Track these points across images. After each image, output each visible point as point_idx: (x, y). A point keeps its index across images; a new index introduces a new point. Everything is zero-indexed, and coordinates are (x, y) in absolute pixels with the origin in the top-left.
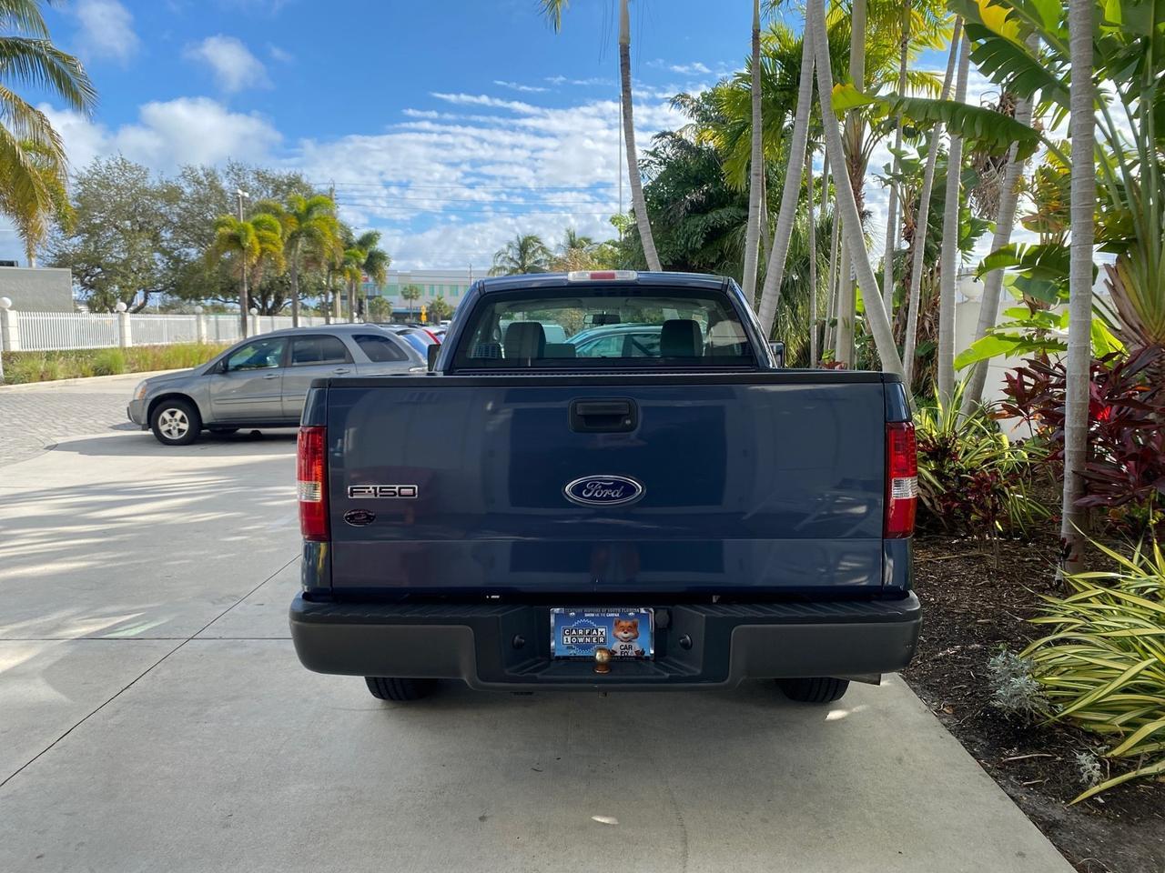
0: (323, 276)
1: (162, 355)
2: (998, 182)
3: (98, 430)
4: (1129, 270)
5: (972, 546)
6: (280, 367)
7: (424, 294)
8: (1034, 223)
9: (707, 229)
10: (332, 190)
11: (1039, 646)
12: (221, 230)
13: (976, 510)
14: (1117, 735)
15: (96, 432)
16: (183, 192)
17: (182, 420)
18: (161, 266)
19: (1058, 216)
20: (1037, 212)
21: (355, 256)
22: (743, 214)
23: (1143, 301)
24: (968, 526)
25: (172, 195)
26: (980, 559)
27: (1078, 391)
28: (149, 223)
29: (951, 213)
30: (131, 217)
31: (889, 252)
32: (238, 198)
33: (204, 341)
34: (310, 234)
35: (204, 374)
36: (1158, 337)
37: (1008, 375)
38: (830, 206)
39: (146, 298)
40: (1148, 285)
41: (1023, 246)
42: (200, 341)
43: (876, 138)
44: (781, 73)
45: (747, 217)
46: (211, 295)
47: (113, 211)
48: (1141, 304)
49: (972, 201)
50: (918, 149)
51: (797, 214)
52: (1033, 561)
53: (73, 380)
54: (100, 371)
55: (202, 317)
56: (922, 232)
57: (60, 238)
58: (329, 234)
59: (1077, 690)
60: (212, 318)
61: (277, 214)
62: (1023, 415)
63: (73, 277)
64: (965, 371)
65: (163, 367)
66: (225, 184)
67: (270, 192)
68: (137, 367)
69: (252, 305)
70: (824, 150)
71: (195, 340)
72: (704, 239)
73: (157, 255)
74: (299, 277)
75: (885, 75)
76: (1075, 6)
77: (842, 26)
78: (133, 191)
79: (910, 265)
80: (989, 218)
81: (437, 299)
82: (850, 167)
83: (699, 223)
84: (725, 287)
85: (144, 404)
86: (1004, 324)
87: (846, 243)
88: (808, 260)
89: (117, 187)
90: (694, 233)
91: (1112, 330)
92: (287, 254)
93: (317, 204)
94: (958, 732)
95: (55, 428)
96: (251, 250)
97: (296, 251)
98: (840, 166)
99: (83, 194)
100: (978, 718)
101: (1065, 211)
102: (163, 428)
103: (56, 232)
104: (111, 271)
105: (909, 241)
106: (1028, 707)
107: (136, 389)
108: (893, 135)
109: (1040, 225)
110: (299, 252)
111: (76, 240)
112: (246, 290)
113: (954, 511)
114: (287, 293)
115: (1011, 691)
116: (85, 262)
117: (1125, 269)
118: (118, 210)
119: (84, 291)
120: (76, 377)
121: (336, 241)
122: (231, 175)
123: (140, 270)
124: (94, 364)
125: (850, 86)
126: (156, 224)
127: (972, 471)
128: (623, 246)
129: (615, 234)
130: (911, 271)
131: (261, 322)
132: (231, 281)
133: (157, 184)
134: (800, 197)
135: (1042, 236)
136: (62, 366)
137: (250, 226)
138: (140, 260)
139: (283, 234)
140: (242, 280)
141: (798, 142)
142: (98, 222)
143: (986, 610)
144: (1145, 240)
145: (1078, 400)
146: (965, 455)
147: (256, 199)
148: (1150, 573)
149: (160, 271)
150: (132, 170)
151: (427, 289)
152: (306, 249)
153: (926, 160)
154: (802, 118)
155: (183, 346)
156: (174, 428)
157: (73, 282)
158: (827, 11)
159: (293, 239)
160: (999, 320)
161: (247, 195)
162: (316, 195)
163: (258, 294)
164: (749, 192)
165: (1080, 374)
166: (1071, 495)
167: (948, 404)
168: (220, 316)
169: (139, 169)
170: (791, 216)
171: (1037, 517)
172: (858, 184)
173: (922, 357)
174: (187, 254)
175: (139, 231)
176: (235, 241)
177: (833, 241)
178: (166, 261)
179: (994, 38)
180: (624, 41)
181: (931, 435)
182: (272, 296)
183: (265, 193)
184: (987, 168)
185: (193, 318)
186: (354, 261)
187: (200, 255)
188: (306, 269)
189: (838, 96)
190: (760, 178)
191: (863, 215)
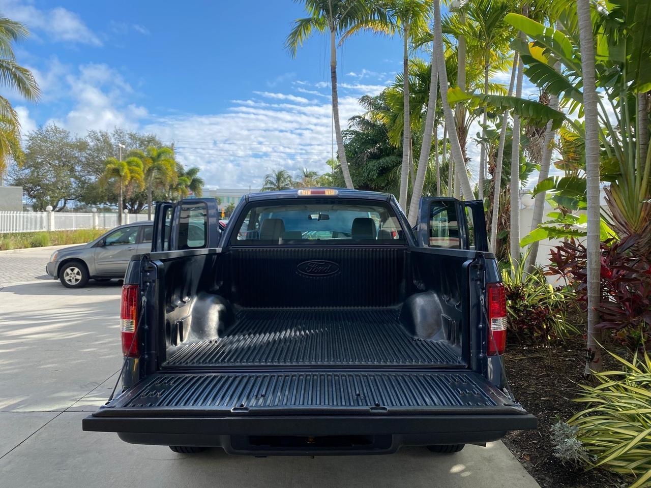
0: (166, 192)
1: (71, 236)
2: (540, 142)
3: (29, 279)
4: (618, 191)
5: (535, 351)
6: (136, 243)
7: (224, 202)
8: (562, 165)
9: (379, 168)
10: (173, 144)
11: (580, 416)
12: (109, 166)
13: (537, 330)
14: (632, 475)
15: (28, 280)
16: (88, 145)
17: (78, 274)
18: (74, 186)
19: (574, 161)
20: (563, 159)
21: (185, 181)
22: (399, 160)
23: (627, 209)
24: (532, 339)
25: (82, 146)
26: (540, 359)
27: (593, 261)
28: (68, 162)
29: (515, 159)
30: (59, 158)
31: (481, 180)
32: (119, 148)
33: (97, 228)
34: (159, 169)
35: (92, 247)
36: (636, 230)
37: (552, 251)
38: (448, 156)
39: (65, 203)
40: (629, 200)
41: (557, 178)
42: (94, 228)
43: (472, 118)
44: (419, 83)
45: (402, 161)
46: (102, 202)
47: (49, 155)
48: (625, 210)
49: (526, 153)
50: (496, 125)
51: (429, 160)
52: (571, 360)
53: (19, 250)
54: (34, 245)
55: (96, 215)
56: (499, 169)
57: (18, 169)
58: (170, 168)
59: (605, 446)
60: (102, 215)
61: (141, 157)
62: (561, 274)
63: (24, 191)
64: (526, 248)
65: (72, 242)
66: (113, 141)
67: (138, 145)
68: (57, 242)
69: (125, 207)
70: (444, 125)
71: (91, 227)
72: (378, 173)
73: (72, 180)
74: (153, 192)
75: (476, 85)
76: (584, 44)
77: (452, 58)
78: (60, 144)
79: (493, 188)
80: (535, 162)
81: (231, 205)
82: (459, 133)
83: (373, 165)
84: (389, 199)
85: (56, 264)
86: (548, 221)
87: (457, 176)
88: (436, 185)
89: (51, 142)
90: (372, 170)
91: (609, 225)
92: (146, 179)
93: (163, 152)
94: (533, 472)
95: (4, 278)
96: (125, 177)
97: (151, 177)
98: (453, 133)
99: (32, 146)
100: (545, 463)
101: (578, 159)
102: (67, 278)
103: (15, 167)
104: (46, 188)
105: (492, 175)
106: (576, 458)
107: (52, 255)
108: (482, 116)
109: (565, 166)
110: (153, 179)
111: (27, 171)
112: (122, 199)
113: (523, 331)
114: (145, 201)
115: (565, 447)
116: (31, 183)
117: (616, 191)
118: (51, 154)
119: (30, 199)
120: (21, 248)
121: (174, 172)
122: (116, 136)
123: (62, 188)
124: (31, 241)
125: (458, 88)
126: (72, 162)
127: (533, 306)
128: (334, 176)
129: (329, 170)
130: (494, 191)
131: (130, 217)
132: (113, 194)
133: (74, 140)
134: (431, 150)
135: (566, 172)
136: (12, 242)
137: (125, 164)
138: (62, 182)
139: (144, 168)
140: (120, 194)
141: (429, 121)
142: (40, 161)
143: (546, 392)
144: (626, 175)
145: (594, 266)
146: (528, 297)
147: (130, 149)
148: (644, 372)
149: (74, 188)
150: (60, 132)
151: (225, 199)
152: (157, 177)
153: (500, 130)
154: (432, 107)
155: (84, 230)
156: (73, 278)
157: (24, 194)
158: (445, 50)
159: (150, 171)
160: (545, 219)
161: (124, 147)
162: (163, 147)
163: (129, 201)
164: (403, 148)
165: (595, 251)
166: (592, 322)
167: (518, 266)
168: (106, 214)
169: (64, 132)
170: (426, 161)
171: (570, 332)
172: (463, 143)
173: (501, 239)
174: (90, 179)
175: (63, 166)
176: (116, 172)
177: (450, 174)
178: (77, 183)
179: (537, 63)
180: (333, 64)
181: (509, 285)
182: (138, 202)
183: (135, 146)
184: (534, 135)
185: (91, 215)
186: (184, 184)
187: (97, 179)
188: (156, 187)
189: (451, 94)
190: (409, 140)
191: (467, 160)
